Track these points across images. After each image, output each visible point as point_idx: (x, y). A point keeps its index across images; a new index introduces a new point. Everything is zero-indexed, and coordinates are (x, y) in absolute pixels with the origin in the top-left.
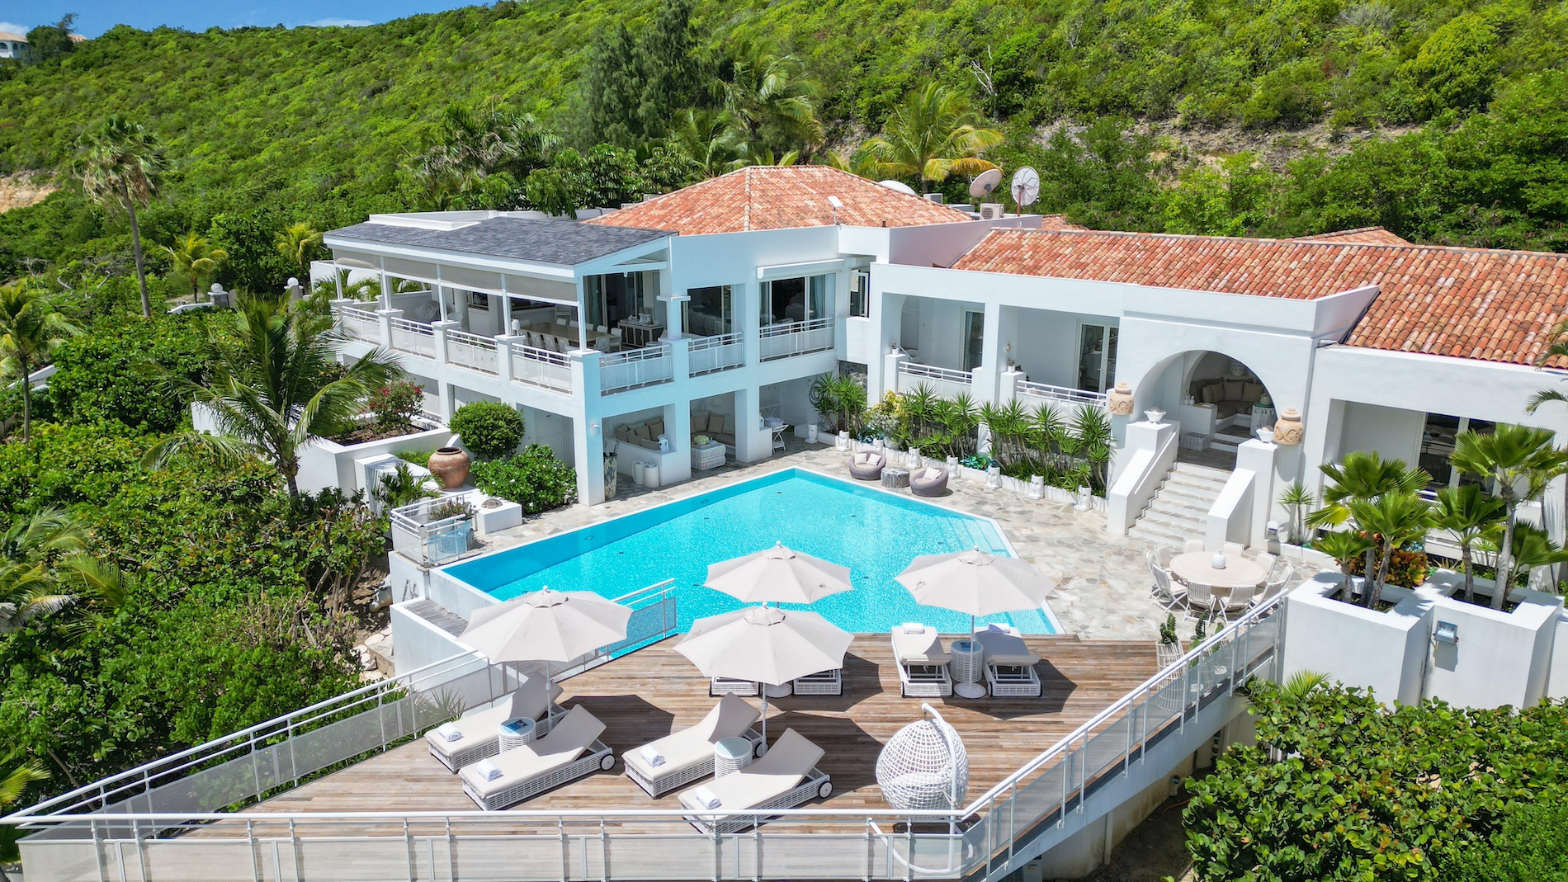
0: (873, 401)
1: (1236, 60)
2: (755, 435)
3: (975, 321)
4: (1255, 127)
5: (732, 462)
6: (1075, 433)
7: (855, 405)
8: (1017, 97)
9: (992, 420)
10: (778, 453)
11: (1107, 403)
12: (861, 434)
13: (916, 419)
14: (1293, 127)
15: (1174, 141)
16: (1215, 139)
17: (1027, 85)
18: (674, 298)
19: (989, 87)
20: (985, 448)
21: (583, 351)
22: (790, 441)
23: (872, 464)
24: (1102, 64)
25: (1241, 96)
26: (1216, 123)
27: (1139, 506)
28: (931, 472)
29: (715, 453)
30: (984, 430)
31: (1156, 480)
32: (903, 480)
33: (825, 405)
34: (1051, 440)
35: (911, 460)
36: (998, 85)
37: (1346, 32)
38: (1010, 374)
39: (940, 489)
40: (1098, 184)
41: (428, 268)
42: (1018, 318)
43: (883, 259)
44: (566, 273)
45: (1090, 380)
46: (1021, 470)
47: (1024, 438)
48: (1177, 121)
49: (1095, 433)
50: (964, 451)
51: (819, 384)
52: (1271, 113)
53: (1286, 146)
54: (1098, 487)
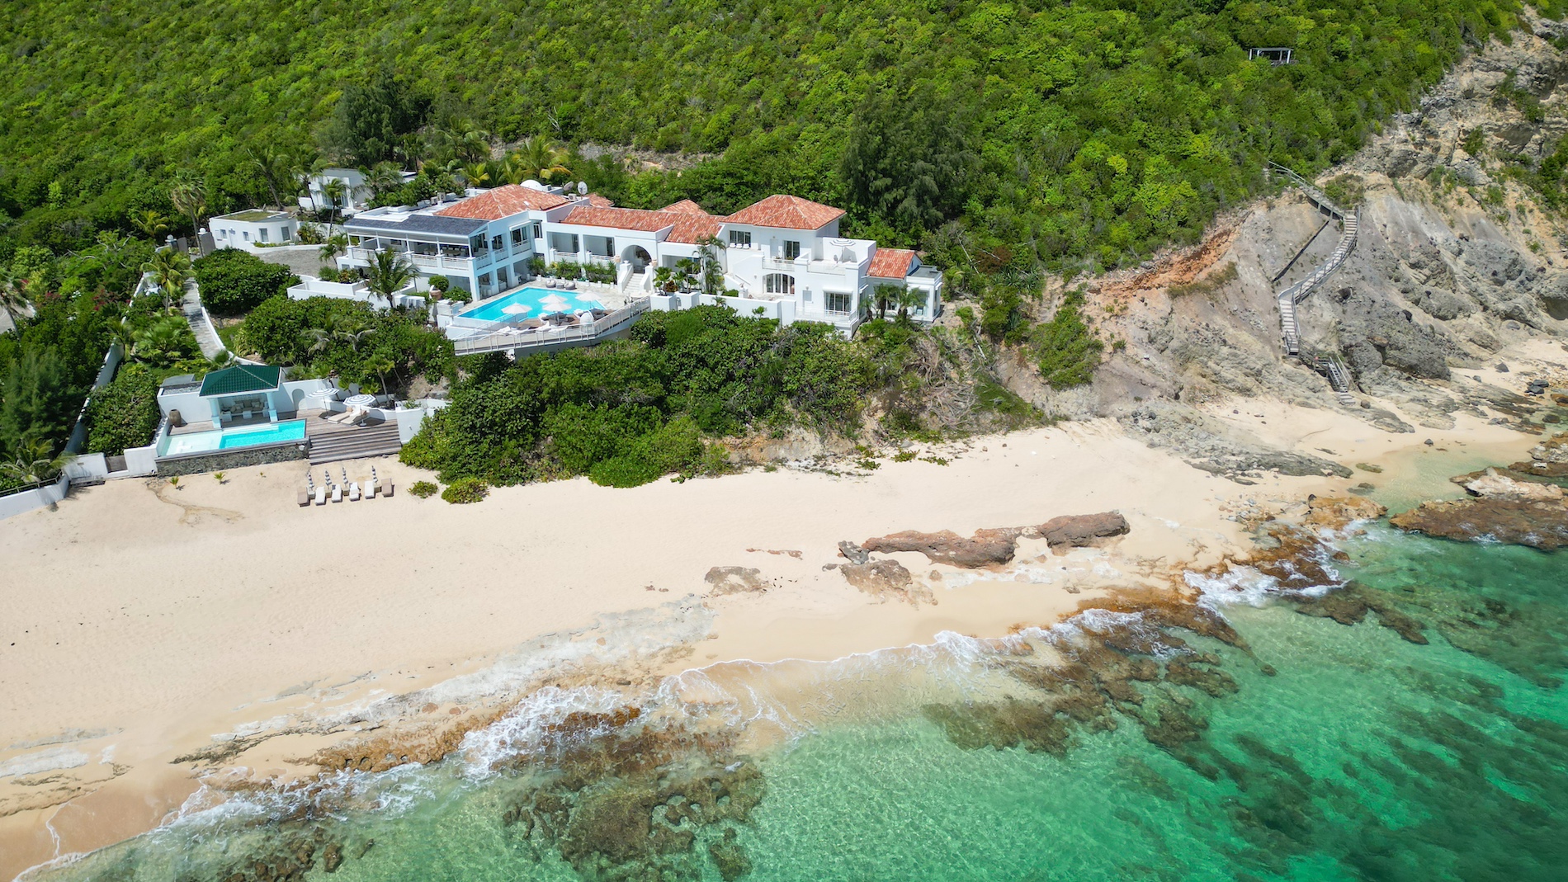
0: (548, 264)
1: (652, 121)
2: (513, 278)
3: (575, 237)
4: (660, 151)
5: (508, 288)
6: (607, 268)
7: (542, 266)
8: (570, 133)
9: (585, 267)
10: (520, 284)
11: (614, 259)
12: (545, 275)
13: (562, 269)
14: (672, 152)
15: (633, 154)
16: (647, 155)
17: (574, 127)
18: (490, 240)
19: (557, 126)
20: (584, 275)
21: (471, 258)
22: (523, 281)
23: (552, 283)
24: (603, 118)
25: (655, 138)
26: (647, 148)
27: (625, 285)
28: (570, 283)
29: (504, 284)
30: (583, 270)
31: (629, 279)
32: (563, 287)
33: (531, 268)
34: (602, 271)
35: (562, 281)
36: (562, 127)
37: (687, 111)
38: (588, 253)
39: (573, 288)
40: (606, 179)
41: (374, 233)
42: (588, 238)
43: (545, 221)
44: (466, 237)
45: (610, 253)
46: (595, 280)
47: (595, 271)
48: (633, 146)
49: (613, 267)
50: (579, 277)
51: (528, 261)
52: (663, 147)
53: (670, 159)
54: (615, 283)
